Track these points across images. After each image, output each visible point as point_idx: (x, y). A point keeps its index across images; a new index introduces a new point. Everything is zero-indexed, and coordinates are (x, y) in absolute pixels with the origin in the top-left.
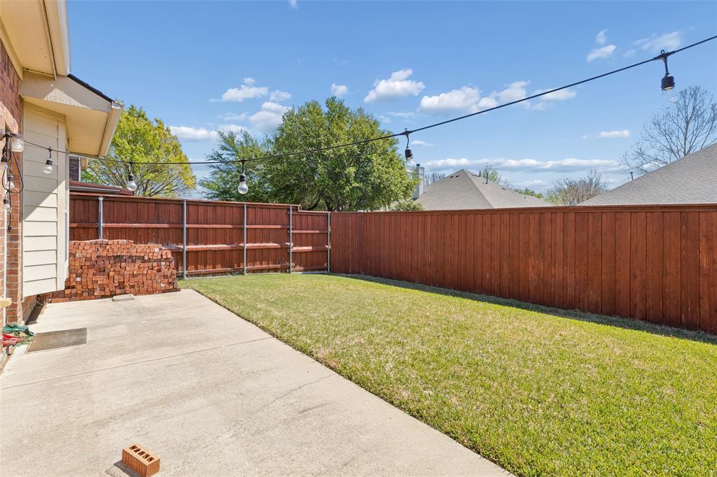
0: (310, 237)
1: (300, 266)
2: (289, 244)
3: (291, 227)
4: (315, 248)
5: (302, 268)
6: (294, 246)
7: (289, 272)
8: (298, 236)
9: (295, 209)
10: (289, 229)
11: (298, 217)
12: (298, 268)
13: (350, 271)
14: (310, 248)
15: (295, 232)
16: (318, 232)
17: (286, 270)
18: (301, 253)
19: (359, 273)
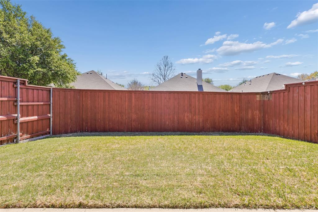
0: (35, 108)
1: (27, 133)
2: (16, 115)
3: (19, 99)
4: (40, 117)
5: (29, 136)
6: (22, 117)
7: (17, 142)
8: (25, 108)
9: (23, 83)
10: (16, 101)
11: (24, 90)
12: (25, 136)
13: (69, 131)
14: (36, 118)
15: (23, 104)
16: (42, 103)
17: (14, 140)
18: (27, 122)
19: (76, 132)
